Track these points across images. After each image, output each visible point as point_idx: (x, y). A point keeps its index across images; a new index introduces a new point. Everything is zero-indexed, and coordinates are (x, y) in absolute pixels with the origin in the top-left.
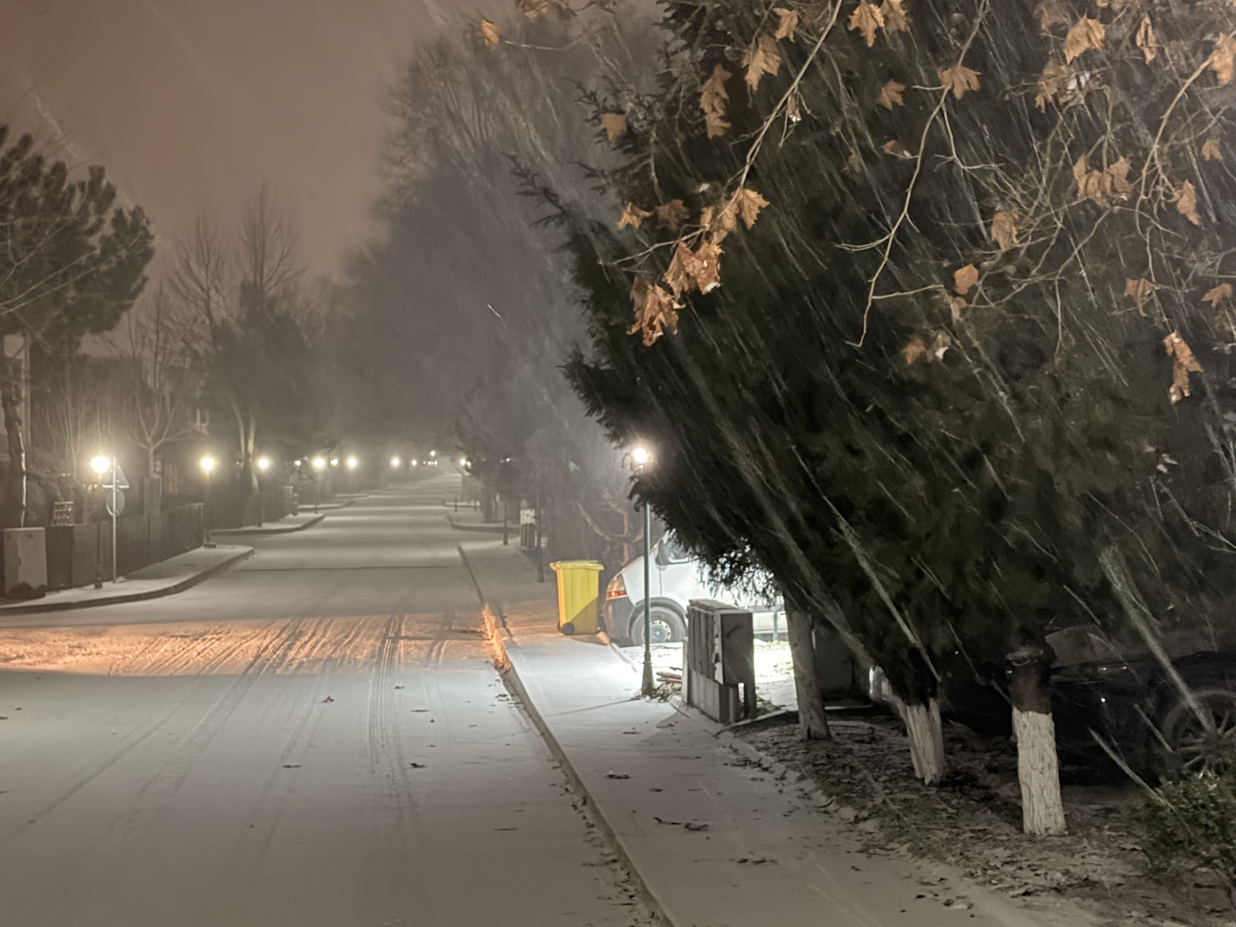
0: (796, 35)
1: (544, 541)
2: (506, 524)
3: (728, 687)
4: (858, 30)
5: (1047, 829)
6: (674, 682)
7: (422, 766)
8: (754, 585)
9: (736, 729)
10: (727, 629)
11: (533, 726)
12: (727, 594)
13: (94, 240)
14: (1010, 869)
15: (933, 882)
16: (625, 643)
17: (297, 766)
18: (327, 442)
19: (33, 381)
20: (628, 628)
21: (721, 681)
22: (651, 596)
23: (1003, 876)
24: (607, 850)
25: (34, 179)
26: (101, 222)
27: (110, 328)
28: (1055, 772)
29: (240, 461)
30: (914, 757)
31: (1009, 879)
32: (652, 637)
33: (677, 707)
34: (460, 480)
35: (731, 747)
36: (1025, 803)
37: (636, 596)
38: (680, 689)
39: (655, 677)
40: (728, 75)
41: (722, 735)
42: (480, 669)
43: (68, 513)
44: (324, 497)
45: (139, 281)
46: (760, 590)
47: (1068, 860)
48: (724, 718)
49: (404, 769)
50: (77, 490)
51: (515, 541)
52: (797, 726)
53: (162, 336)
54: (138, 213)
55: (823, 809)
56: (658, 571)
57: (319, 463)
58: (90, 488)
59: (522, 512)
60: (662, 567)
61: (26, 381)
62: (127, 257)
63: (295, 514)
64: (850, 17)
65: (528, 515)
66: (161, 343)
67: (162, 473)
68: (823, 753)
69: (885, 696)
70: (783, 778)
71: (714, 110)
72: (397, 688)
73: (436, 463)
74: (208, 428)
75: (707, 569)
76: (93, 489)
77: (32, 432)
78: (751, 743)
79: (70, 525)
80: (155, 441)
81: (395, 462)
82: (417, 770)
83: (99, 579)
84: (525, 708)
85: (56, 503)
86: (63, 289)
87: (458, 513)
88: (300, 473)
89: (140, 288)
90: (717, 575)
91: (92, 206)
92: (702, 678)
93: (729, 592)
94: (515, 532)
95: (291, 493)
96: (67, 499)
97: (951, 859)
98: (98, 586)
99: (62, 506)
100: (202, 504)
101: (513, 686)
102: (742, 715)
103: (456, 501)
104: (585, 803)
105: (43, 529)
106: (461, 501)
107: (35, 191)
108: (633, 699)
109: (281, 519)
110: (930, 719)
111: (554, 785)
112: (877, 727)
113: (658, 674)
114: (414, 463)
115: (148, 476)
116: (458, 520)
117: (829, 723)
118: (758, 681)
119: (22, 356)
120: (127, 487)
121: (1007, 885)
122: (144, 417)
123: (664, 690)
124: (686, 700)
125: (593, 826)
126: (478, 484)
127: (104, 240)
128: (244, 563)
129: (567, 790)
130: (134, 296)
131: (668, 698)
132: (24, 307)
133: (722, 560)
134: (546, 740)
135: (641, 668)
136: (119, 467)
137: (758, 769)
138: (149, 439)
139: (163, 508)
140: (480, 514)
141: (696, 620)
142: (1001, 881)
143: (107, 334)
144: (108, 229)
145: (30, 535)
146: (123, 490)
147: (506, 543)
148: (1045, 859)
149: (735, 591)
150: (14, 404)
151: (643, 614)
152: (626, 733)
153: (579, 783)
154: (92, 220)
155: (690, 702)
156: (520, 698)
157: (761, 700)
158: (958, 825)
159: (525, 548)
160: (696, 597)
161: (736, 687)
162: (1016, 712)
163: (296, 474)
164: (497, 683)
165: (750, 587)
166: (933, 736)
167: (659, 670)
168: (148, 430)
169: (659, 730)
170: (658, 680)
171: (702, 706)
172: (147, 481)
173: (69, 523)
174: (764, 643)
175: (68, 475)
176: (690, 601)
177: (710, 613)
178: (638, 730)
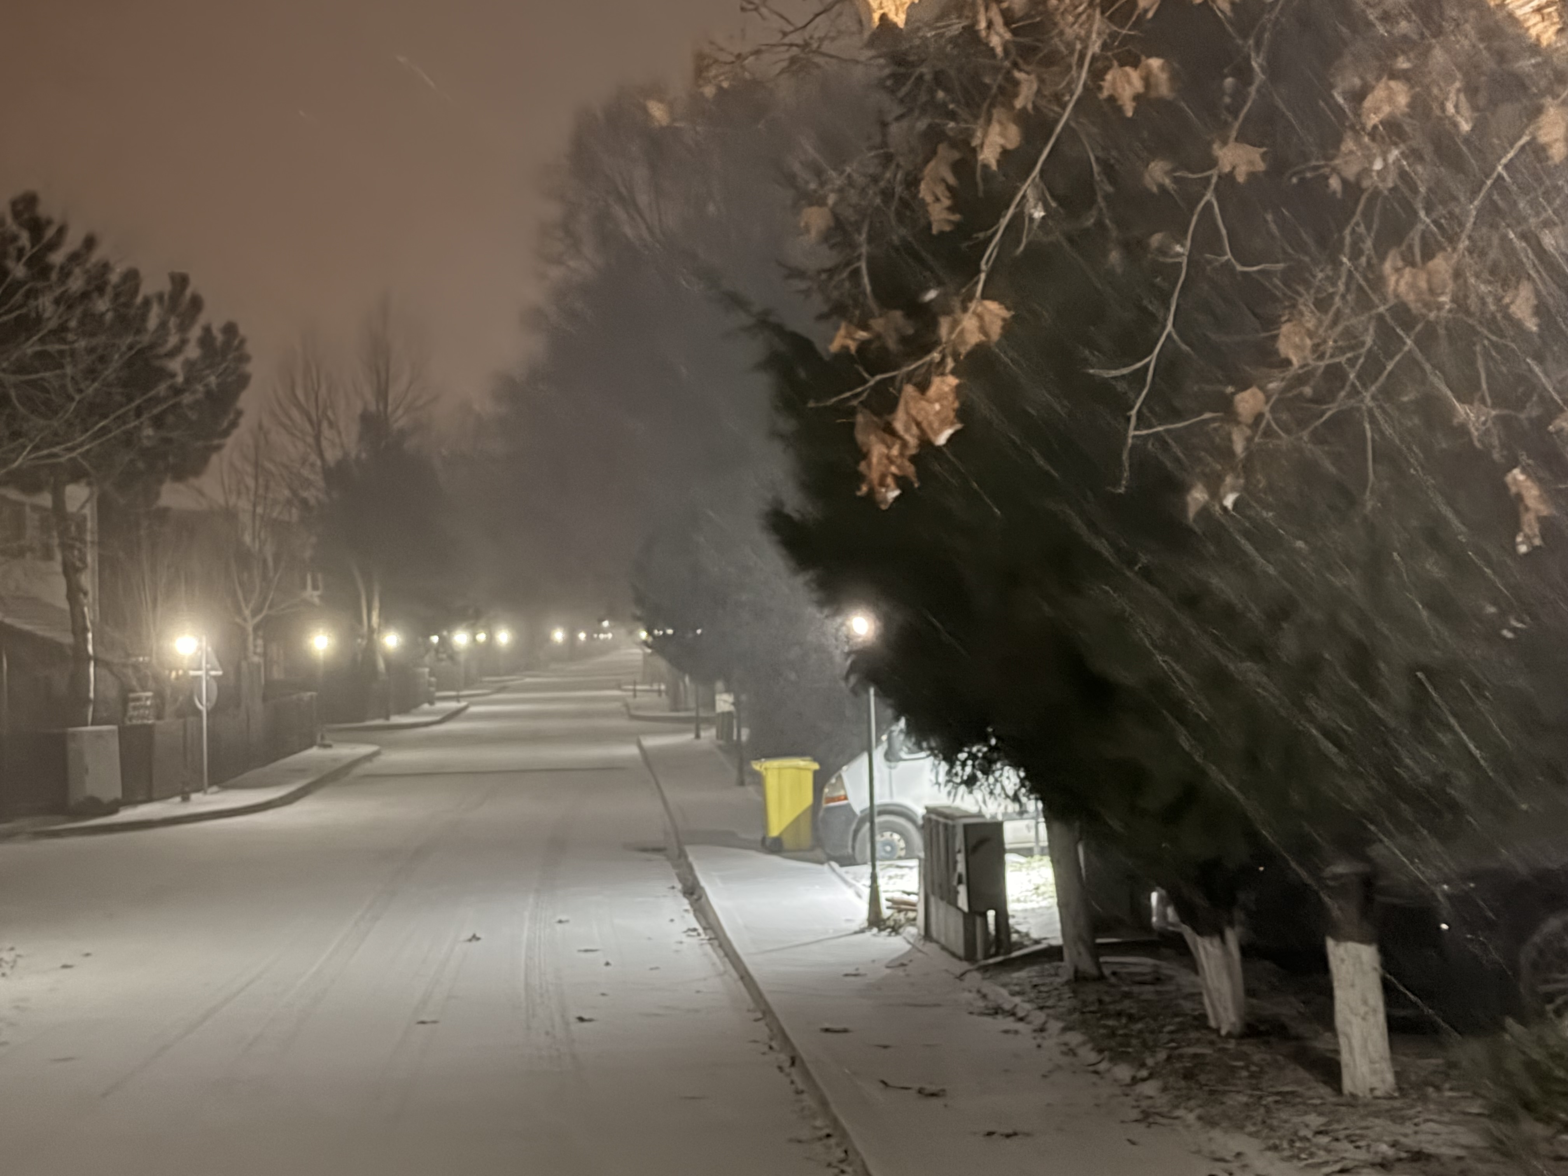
0: (1035, 107)
1: (745, 734)
2: (697, 713)
3: (975, 913)
4: (1112, 99)
5: (1372, 1090)
6: (907, 910)
7: (590, 1020)
8: (1003, 788)
9: (985, 969)
10: (973, 842)
11: (729, 967)
12: (969, 799)
13: (176, 365)
14: (1324, 1140)
15: (1228, 1158)
16: (848, 861)
17: (435, 1022)
18: (471, 611)
19: (101, 544)
20: (850, 843)
21: (965, 908)
22: (877, 801)
23: (1313, 1149)
24: (819, 1123)
25: (101, 290)
26: (184, 342)
27: (197, 472)
28: (1381, 1018)
29: (362, 637)
30: (1206, 1001)
31: (1322, 1153)
32: (879, 853)
33: (912, 940)
34: (640, 658)
35: (979, 991)
36: (1345, 1057)
37: (859, 803)
38: (914, 919)
39: (884, 904)
40: (956, 155)
41: (968, 976)
42: (665, 896)
43: (146, 707)
44: (469, 683)
45: (232, 416)
46: (1011, 793)
47: (1397, 1128)
48: (970, 956)
49: (567, 1024)
50: (156, 678)
51: (709, 734)
52: (1062, 964)
53: (261, 481)
54: (230, 329)
55: (1091, 1068)
56: (886, 770)
57: (461, 638)
58: (174, 674)
59: (718, 697)
60: (893, 764)
61: (92, 542)
62: (219, 385)
63: (431, 703)
64: (1102, 83)
65: (725, 701)
66: (261, 491)
67: (265, 655)
68: (1093, 997)
69: (1172, 925)
70: (1042, 1030)
71: (937, 200)
72: (560, 922)
73: (610, 636)
74: (321, 597)
75: (944, 767)
76: (177, 675)
77: (100, 607)
78: (1004, 985)
79: (150, 722)
80: (254, 614)
81: (558, 635)
82: (585, 1024)
83: (187, 789)
84: (720, 946)
85: (132, 695)
86: (135, 427)
87: (638, 699)
88: (437, 651)
89: (234, 424)
90: (956, 774)
91: (173, 322)
92: (942, 904)
93: (971, 796)
94: (709, 721)
95: (427, 676)
96: (144, 689)
97: (1251, 1128)
98: (186, 799)
99: (138, 699)
100: (314, 694)
101: (706, 917)
102: (993, 950)
103: (635, 683)
104: (793, 1063)
105: (114, 727)
106: (643, 683)
107: (102, 305)
108: (856, 933)
109: (414, 711)
110: (1227, 952)
111: (755, 1041)
112: (1163, 964)
113: (888, 900)
114: (582, 636)
115: (246, 658)
116: (638, 708)
117: (1102, 959)
118: (1012, 907)
119: (87, 511)
120: (220, 673)
121: (1320, 1161)
122: (241, 584)
123: (895, 921)
124: (922, 932)
125: (802, 1092)
126: (662, 664)
127: (189, 365)
128: (368, 767)
129: (771, 1048)
130: (226, 433)
131: (901, 930)
132: (88, 451)
133: (962, 756)
134: (745, 985)
135: (866, 892)
136: (209, 649)
137: (1011, 1019)
138: (247, 612)
139: (265, 699)
140: (665, 700)
141: (934, 831)
142: (1312, 1155)
143: (193, 481)
144: (193, 352)
145: (99, 735)
146: (215, 677)
147: (698, 736)
148: (1367, 1128)
149: (978, 794)
150: (78, 570)
151: (867, 825)
152: (846, 975)
153: (786, 1039)
154: (173, 340)
155: (927, 935)
156: (715, 932)
157: (1017, 932)
158: (1260, 1086)
159: (721, 742)
160: (933, 803)
161: (984, 916)
162: (1330, 943)
163: (432, 653)
164: (686, 915)
165: (998, 790)
166: (1231, 976)
167: (889, 895)
168: (245, 599)
169: (888, 971)
170: (888, 908)
171: (943, 940)
172: (244, 664)
173: (148, 719)
174: (1022, 860)
175: (147, 659)
176: (927, 808)
177: (950, 822)
178: (861, 971)
